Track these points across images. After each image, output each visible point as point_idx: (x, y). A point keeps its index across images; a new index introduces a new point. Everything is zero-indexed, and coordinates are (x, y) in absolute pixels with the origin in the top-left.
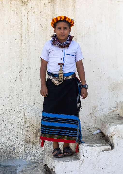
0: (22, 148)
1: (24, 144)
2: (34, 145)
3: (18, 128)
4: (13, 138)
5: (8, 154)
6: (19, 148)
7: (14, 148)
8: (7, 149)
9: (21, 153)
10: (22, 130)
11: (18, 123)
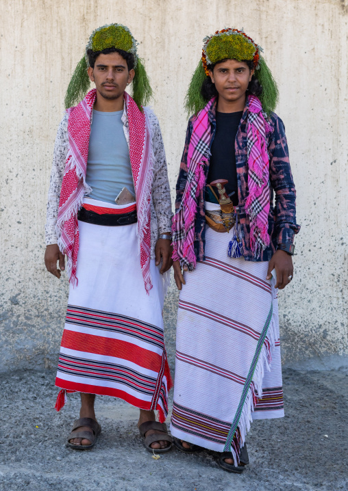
0: (343, 331)
3: (331, 287)
4: (321, 310)
5: (310, 344)
6: (336, 331)
7: (325, 332)
8: (310, 334)
9: (341, 343)
10: (341, 291)
11: (332, 276)
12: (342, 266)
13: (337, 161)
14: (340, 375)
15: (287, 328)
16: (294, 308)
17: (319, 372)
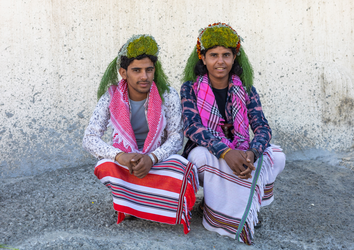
0: (318, 131)
1: (321, 124)
2: (336, 126)
3: (309, 100)
4: (302, 116)
5: (295, 141)
6: (314, 131)
7: (306, 132)
8: (295, 134)
9: (317, 140)
10: (317, 102)
11: (309, 92)
12: (317, 84)
13: (311, 8)
14: (318, 163)
15: (278, 130)
16: (282, 115)
17: (302, 161)
